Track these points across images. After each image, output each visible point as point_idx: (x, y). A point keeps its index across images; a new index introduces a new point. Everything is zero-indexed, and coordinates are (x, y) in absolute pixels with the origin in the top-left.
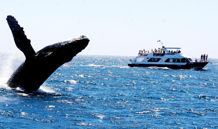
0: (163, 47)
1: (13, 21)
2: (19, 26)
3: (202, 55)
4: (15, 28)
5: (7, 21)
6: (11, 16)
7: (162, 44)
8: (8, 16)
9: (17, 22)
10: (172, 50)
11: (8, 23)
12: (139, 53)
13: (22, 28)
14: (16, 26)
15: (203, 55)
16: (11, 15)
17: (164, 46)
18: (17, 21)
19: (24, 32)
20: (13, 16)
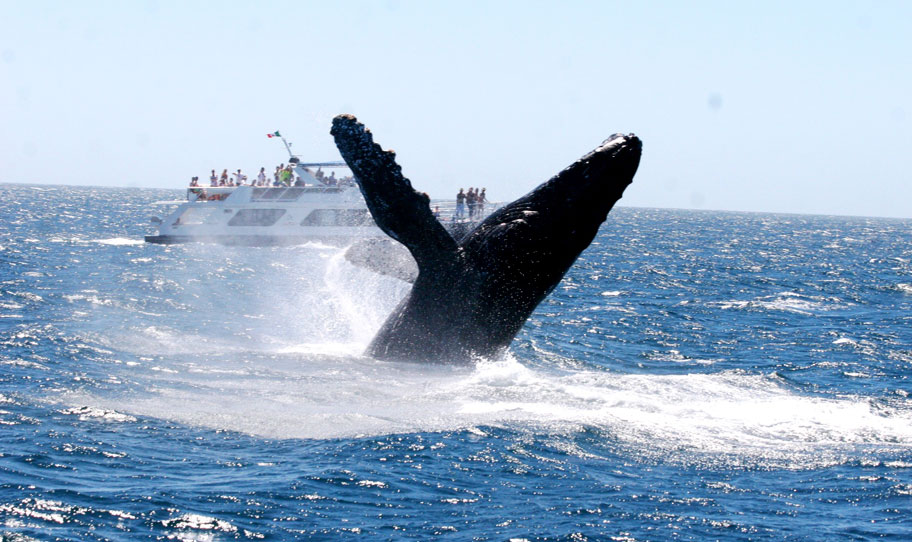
0: (294, 160)
1: (354, 135)
2: (378, 147)
3: (462, 191)
4: (363, 158)
5: (332, 138)
6: (345, 118)
7: (288, 145)
8: (336, 121)
9: (369, 135)
10: (333, 173)
11: (338, 147)
12: (192, 190)
13: (391, 156)
14: (367, 152)
15: (465, 192)
16: (343, 113)
17: (295, 154)
18: (368, 132)
19: (399, 168)
20: (351, 114)
